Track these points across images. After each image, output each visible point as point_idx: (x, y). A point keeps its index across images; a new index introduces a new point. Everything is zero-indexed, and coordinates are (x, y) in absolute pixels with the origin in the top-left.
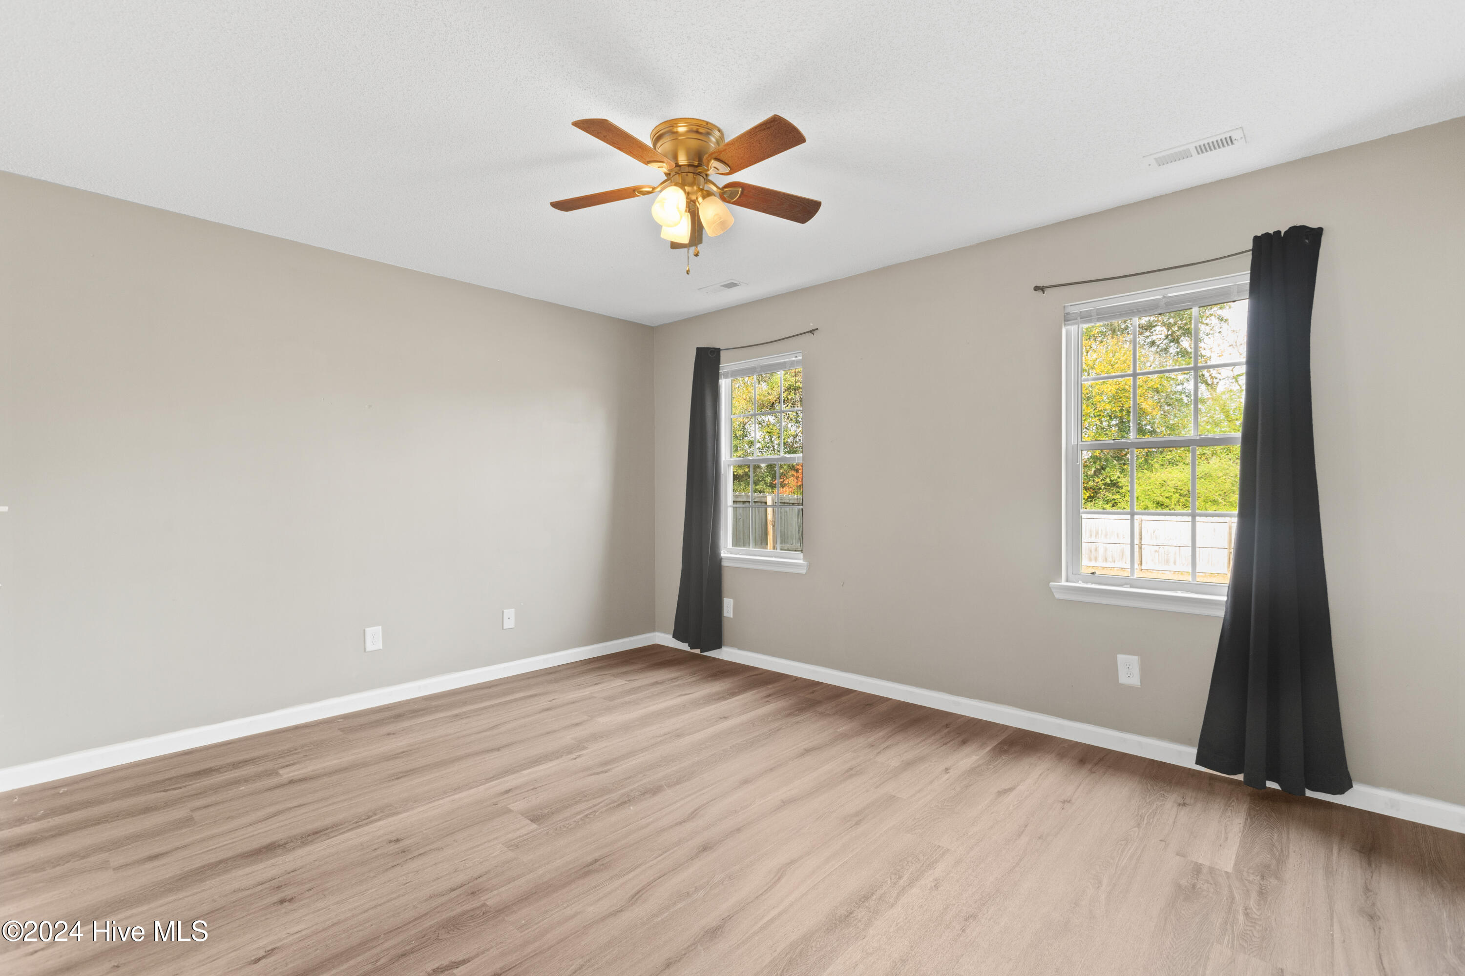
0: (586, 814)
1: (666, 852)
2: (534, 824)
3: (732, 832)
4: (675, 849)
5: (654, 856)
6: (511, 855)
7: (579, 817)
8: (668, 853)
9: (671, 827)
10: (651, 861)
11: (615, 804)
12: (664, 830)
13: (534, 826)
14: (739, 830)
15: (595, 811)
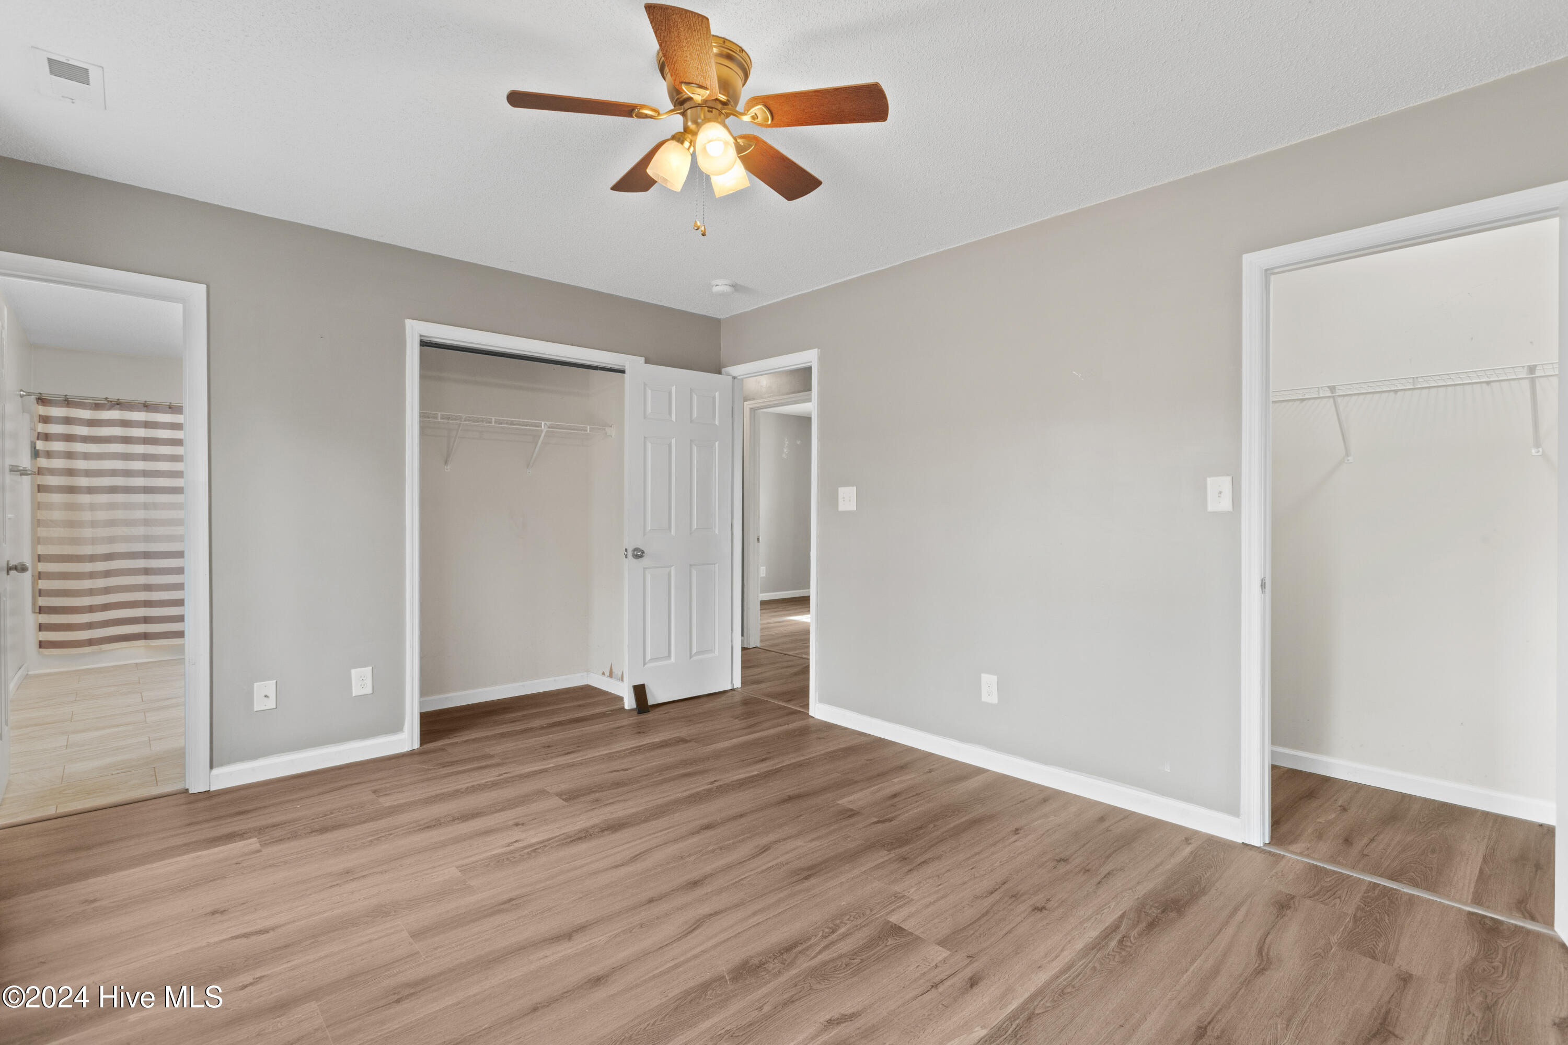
0: (835, 935)
1: (736, 882)
2: (895, 922)
3: (660, 899)
4: (727, 884)
5: (748, 880)
6: (897, 888)
7: (842, 930)
8: (734, 881)
9: (726, 910)
10: (752, 875)
11: (800, 948)
12: (737, 906)
13: (894, 919)
14: (651, 901)
15: (826, 937)
